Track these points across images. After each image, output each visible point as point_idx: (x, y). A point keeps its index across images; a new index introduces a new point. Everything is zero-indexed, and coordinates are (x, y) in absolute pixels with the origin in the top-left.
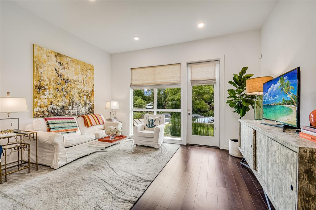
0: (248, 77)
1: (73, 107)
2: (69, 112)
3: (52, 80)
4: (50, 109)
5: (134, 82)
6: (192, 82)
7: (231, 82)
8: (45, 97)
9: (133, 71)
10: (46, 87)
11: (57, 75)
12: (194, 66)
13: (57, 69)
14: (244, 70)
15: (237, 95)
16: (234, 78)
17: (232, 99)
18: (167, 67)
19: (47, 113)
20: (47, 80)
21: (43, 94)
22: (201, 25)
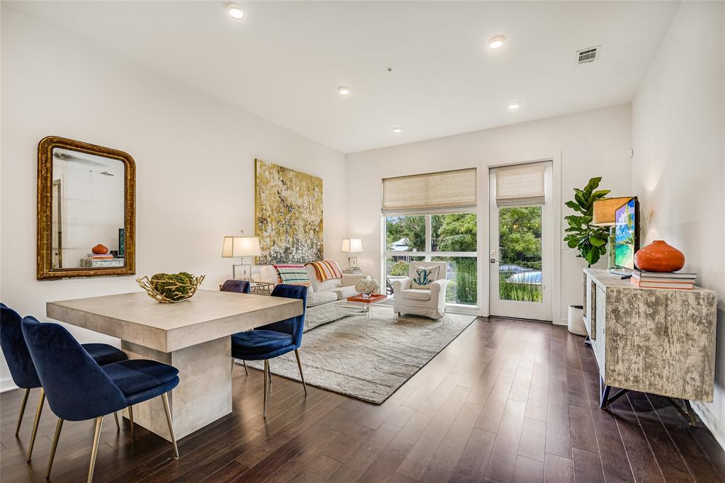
0: (600, 196)
1: (297, 249)
2: (293, 258)
3: (274, 208)
4: (272, 253)
5: (388, 204)
6: (500, 201)
7: (570, 204)
8: (268, 234)
9: (387, 183)
10: (269, 220)
11: (280, 200)
12: (501, 172)
13: (280, 192)
14: (595, 182)
15: (584, 227)
16: (577, 197)
17: (574, 233)
18: (451, 175)
19: (269, 258)
20: (269, 209)
21: (266, 231)
22: (514, 107)
